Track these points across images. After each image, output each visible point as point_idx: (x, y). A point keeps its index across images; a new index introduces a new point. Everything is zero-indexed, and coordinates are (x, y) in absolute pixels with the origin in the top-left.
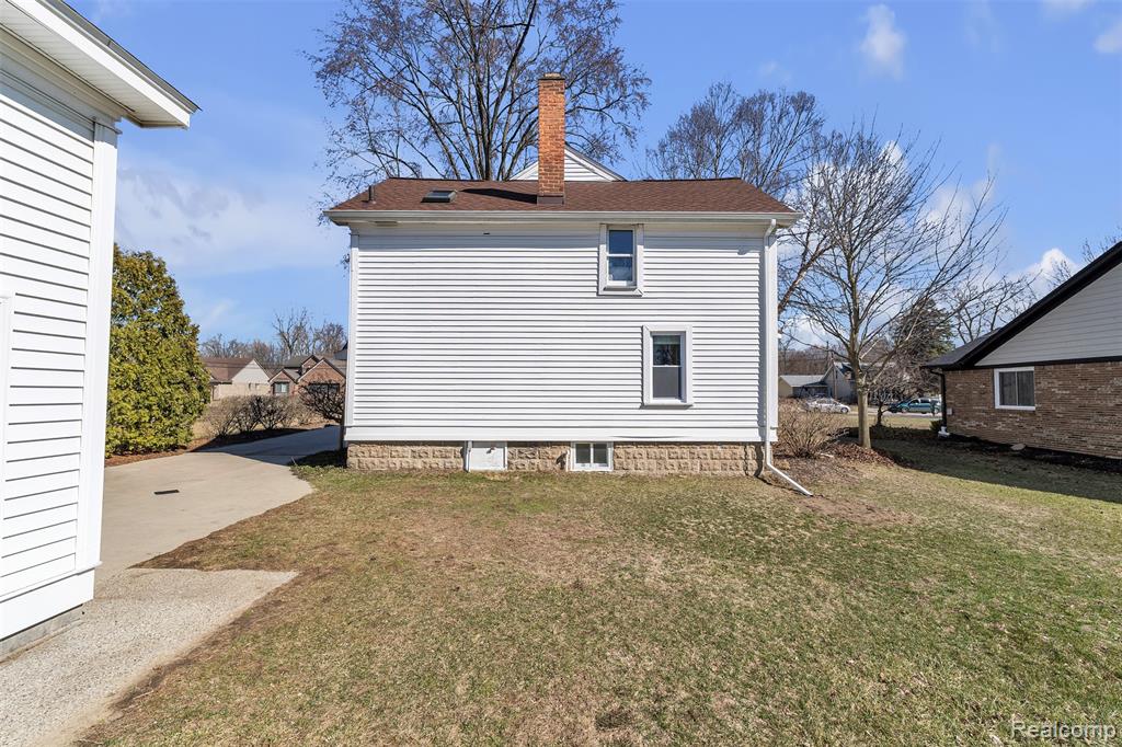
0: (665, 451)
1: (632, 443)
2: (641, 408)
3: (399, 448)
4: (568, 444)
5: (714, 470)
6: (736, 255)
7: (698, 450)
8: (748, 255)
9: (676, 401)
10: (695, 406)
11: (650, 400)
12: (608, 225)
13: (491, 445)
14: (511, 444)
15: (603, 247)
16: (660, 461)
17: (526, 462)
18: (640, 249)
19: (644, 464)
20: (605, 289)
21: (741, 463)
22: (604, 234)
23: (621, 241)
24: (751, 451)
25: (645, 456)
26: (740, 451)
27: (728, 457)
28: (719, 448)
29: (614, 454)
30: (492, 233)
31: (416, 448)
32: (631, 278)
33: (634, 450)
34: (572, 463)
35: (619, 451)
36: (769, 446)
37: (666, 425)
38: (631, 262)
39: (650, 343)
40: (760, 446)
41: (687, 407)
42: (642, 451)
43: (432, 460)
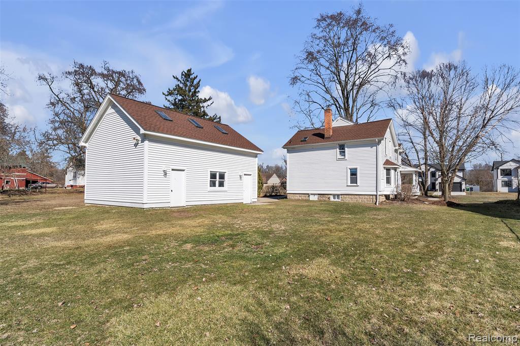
0: (353, 197)
1: (345, 194)
2: (347, 186)
3: (297, 195)
4: (331, 194)
5: (365, 201)
6: (370, 148)
7: (361, 196)
8: (373, 148)
9: (356, 185)
10: (360, 186)
11: (349, 184)
12: (338, 144)
13: (314, 194)
14: (319, 194)
15: (338, 149)
16: (352, 199)
17: (322, 198)
18: (346, 148)
19: (348, 200)
20: (338, 159)
21: (371, 200)
22: (338, 146)
23: (342, 147)
24: (374, 197)
25: (348, 198)
26: (371, 197)
27: (368, 198)
28: (366, 196)
31: (300, 195)
32: (345, 156)
33: (345, 196)
34: (332, 199)
35: (342, 196)
36: (378, 196)
37: (353, 190)
38: (344, 152)
39: (349, 171)
40: (376, 196)
41: (358, 186)
42: (348, 196)
43: (303, 197)
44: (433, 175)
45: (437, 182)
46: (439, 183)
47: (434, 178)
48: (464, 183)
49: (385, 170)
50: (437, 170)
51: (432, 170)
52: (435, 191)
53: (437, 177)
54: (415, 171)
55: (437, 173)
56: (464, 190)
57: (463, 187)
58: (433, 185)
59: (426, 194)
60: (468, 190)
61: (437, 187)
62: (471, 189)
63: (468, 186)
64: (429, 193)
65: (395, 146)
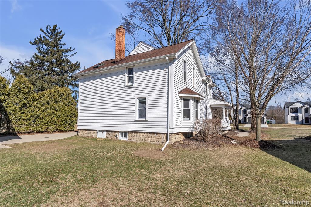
0: (141, 135)
1: (133, 132)
2: (134, 121)
3: (86, 131)
4: (118, 131)
5: (154, 142)
6: (161, 70)
7: (150, 135)
8: (164, 70)
9: (144, 119)
10: (148, 121)
11: (137, 119)
12: (127, 68)
13: (103, 131)
14: (107, 131)
15: (126, 74)
16: (140, 138)
17: (109, 136)
18: (134, 73)
19: (135, 138)
20: (126, 86)
21: (162, 140)
22: (126, 70)
23: (130, 72)
24: (165, 136)
25: (136, 136)
26: (161, 136)
27: (158, 138)
28: (156, 135)
29: (128, 135)
30: (103, 74)
31: (89, 131)
32: (133, 82)
33: (133, 134)
34: (120, 137)
35: (130, 134)
36: (169, 135)
37: (141, 127)
38: (132, 77)
39: (138, 101)
40: (167, 134)
41: (146, 121)
42: (135, 134)
43: (92, 135)
44: (245, 112)
45: (247, 117)
46: (249, 118)
47: (245, 114)
48: (265, 118)
49: (183, 101)
50: (247, 108)
51: (244, 108)
52: (246, 123)
53: (247, 113)
54: (226, 105)
55: (247, 111)
56: (266, 123)
57: (265, 120)
58: (245, 119)
59: (237, 128)
60: (268, 123)
61: (247, 121)
62: (271, 122)
63: (269, 120)
64: (241, 126)
65: (202, 76)
